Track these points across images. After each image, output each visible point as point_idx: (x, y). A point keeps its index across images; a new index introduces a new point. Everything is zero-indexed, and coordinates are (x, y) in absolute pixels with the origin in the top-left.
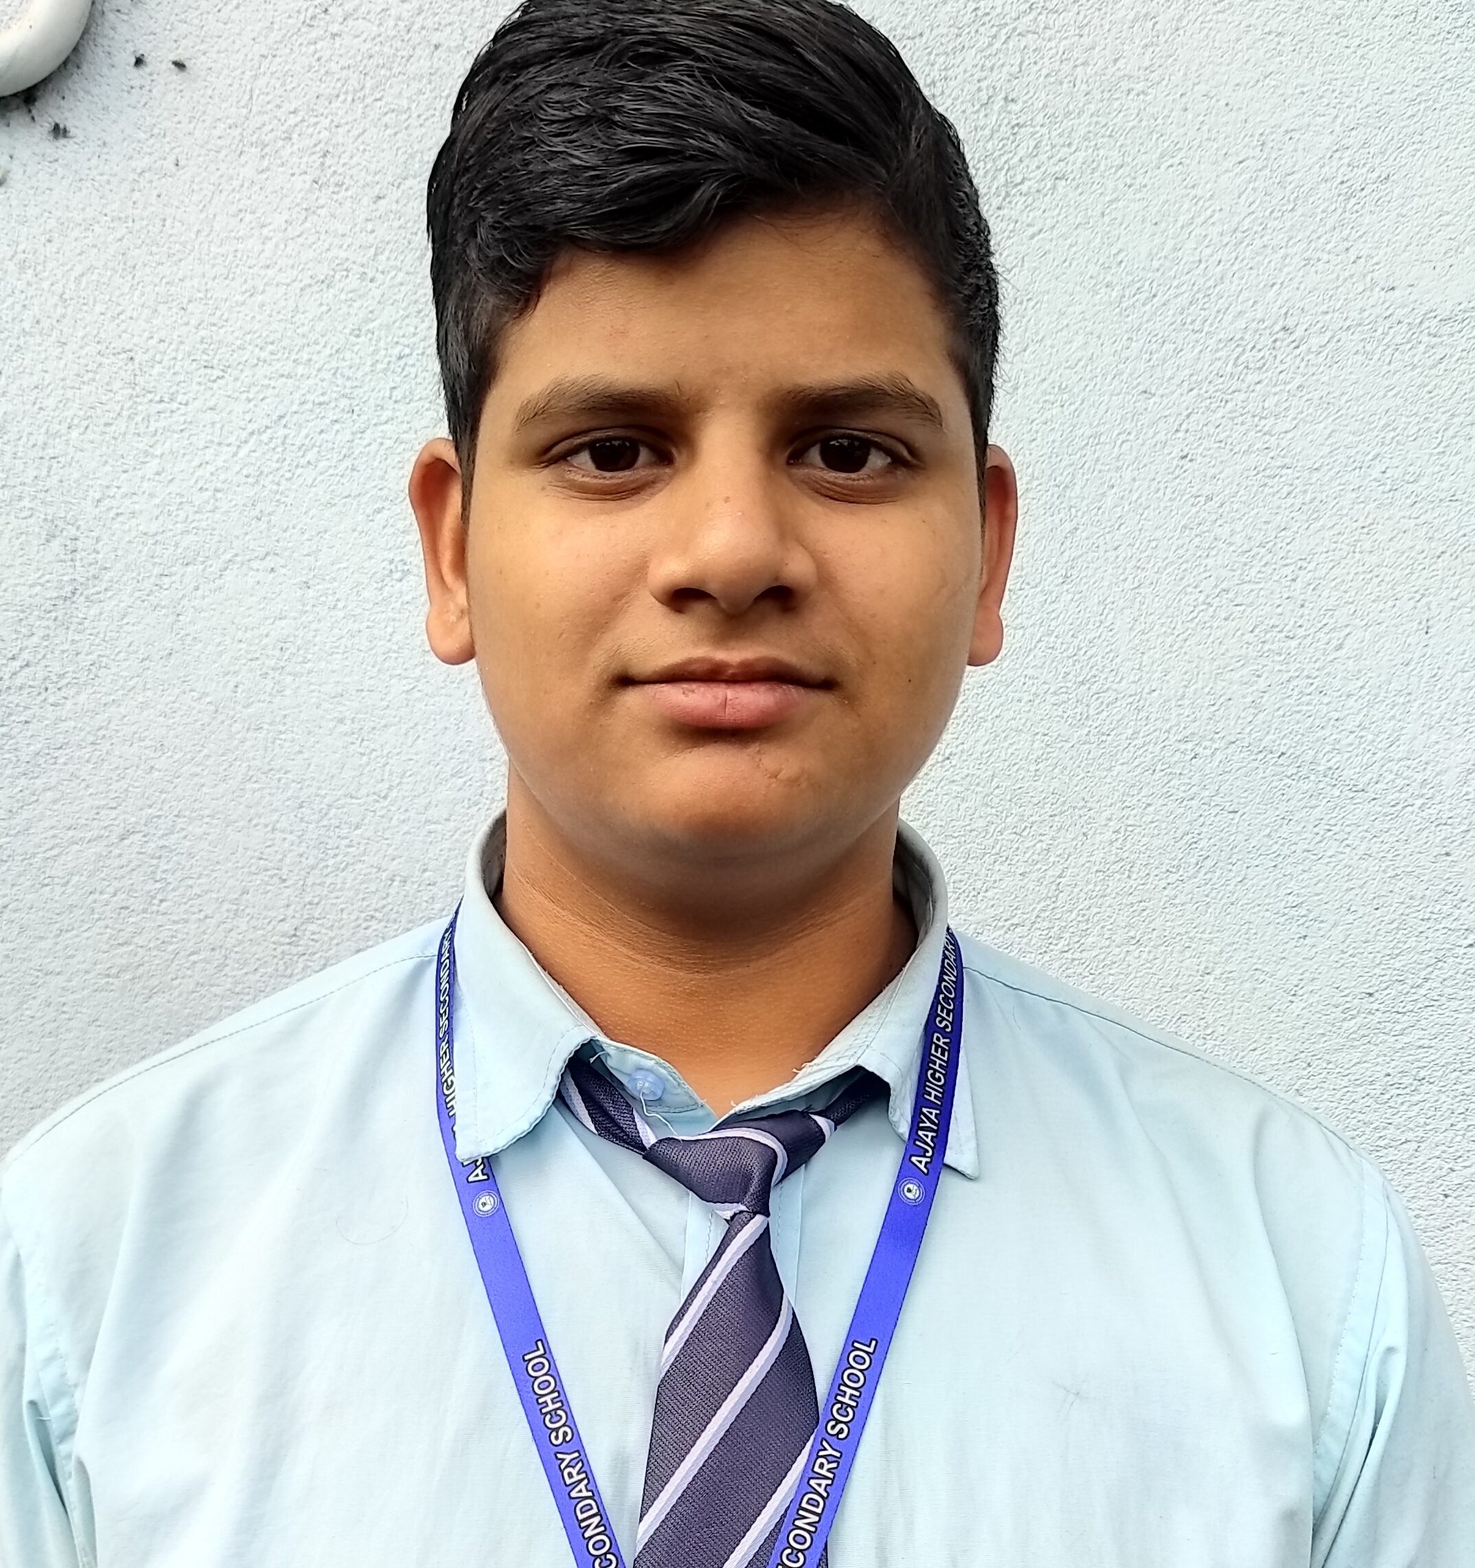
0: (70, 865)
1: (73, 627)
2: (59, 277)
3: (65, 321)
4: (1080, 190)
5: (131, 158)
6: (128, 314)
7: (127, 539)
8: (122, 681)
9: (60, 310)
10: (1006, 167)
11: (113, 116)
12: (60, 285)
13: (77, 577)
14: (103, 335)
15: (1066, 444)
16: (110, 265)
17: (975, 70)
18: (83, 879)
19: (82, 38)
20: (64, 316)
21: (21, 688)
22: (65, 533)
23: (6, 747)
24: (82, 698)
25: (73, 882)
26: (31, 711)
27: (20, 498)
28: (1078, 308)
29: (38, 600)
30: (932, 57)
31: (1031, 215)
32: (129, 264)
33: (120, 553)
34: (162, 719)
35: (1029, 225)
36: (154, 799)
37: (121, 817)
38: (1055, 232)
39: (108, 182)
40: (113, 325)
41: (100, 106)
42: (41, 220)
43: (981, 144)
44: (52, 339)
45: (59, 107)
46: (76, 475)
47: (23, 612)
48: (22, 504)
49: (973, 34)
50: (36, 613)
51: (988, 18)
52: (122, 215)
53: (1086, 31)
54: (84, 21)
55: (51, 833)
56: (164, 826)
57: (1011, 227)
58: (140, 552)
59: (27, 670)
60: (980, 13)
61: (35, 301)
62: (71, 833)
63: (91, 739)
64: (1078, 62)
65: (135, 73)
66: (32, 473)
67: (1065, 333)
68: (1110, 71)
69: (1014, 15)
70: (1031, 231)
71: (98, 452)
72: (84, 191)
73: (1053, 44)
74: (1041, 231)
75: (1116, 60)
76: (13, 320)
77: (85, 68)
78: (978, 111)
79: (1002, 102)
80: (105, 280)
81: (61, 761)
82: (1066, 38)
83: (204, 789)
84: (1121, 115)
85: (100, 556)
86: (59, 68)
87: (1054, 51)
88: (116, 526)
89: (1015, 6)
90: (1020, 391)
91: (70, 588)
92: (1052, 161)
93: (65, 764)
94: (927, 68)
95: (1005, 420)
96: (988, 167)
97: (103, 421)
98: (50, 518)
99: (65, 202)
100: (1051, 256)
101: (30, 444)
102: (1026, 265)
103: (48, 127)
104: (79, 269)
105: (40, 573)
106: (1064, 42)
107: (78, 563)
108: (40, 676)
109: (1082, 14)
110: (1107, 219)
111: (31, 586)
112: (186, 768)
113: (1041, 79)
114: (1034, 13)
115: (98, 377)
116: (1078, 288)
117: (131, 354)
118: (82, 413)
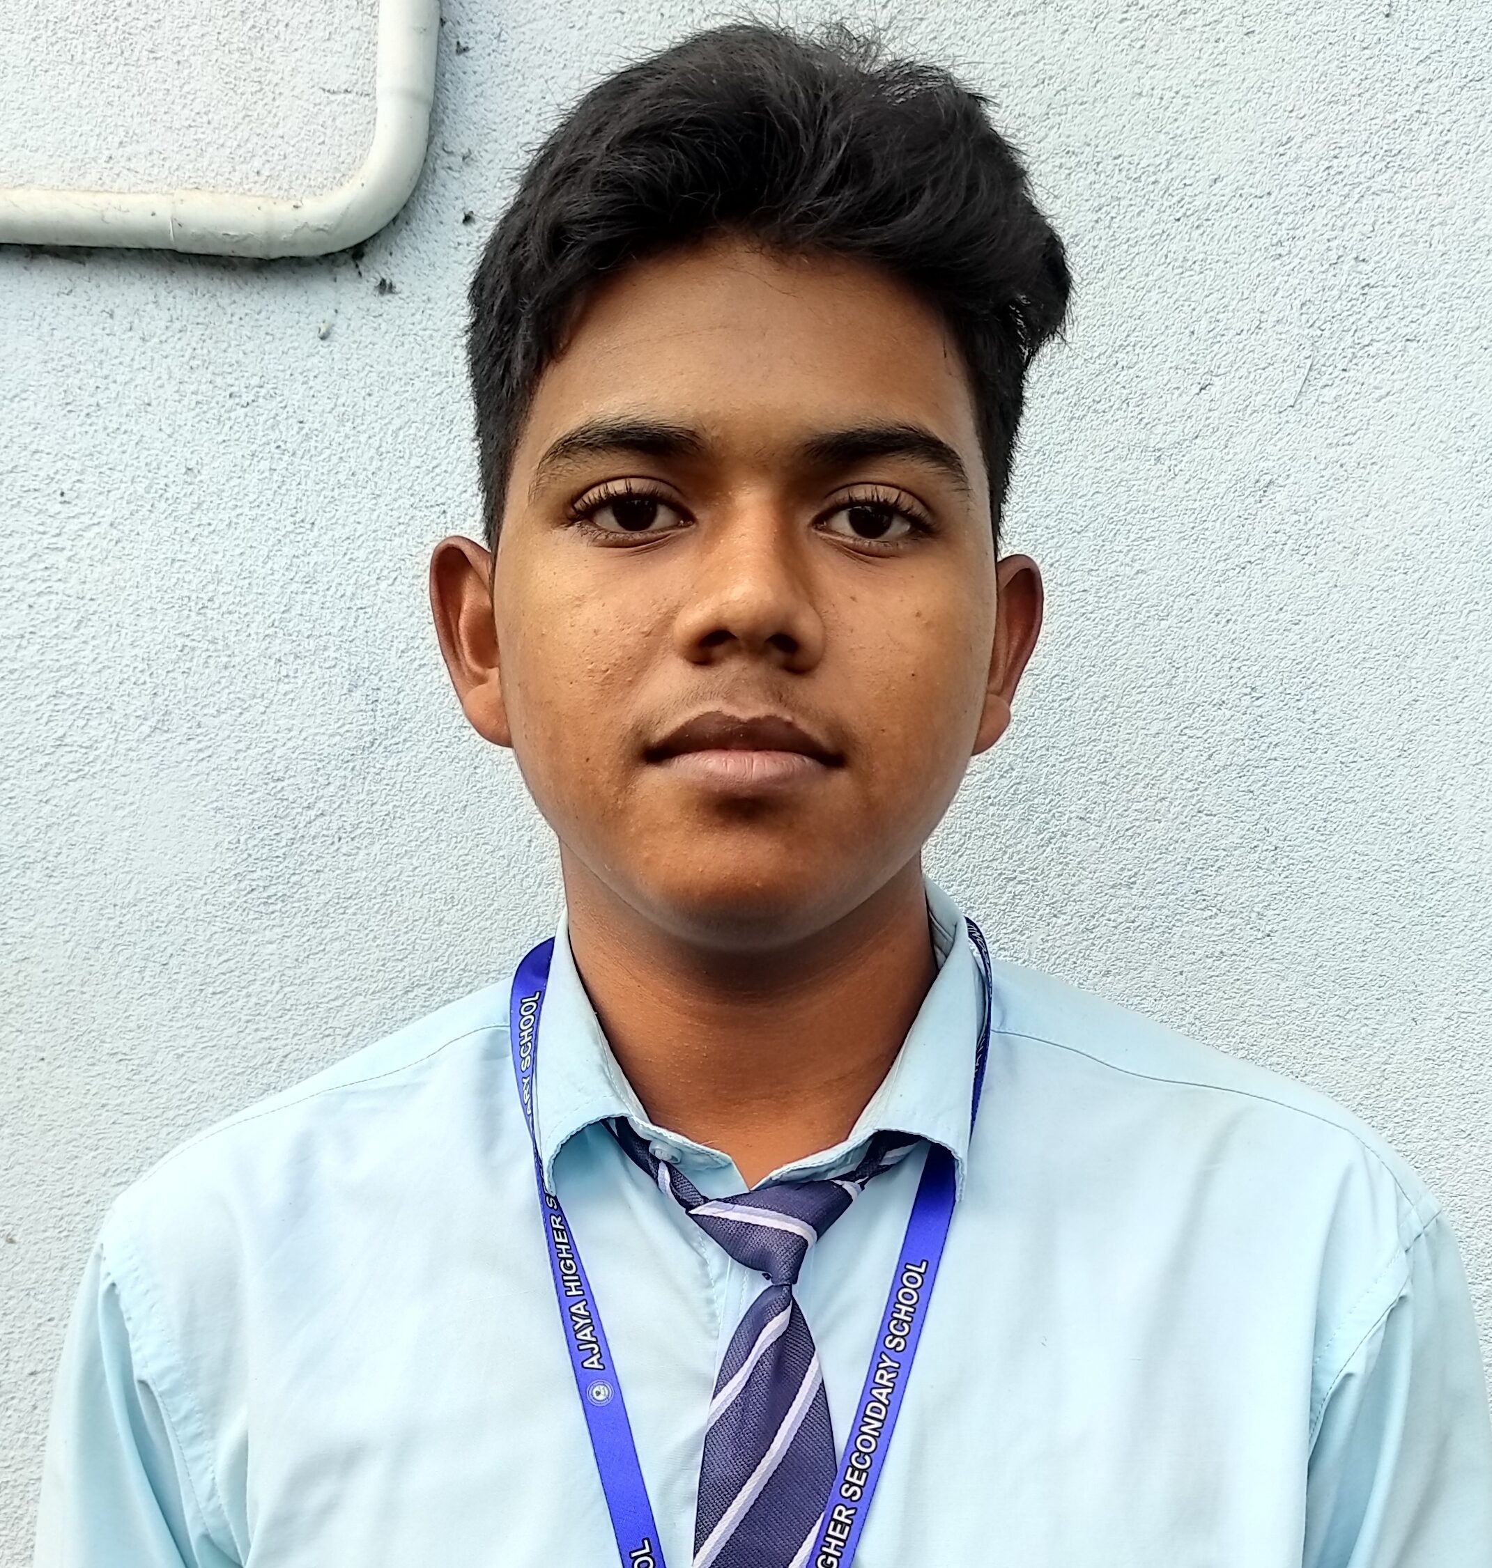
0: (353, 1016)
1: (370, 777)
2: (377, 430)
3: (381, 473)
4: (1432, 353)
5: (454, 314)
6: (443, 468)
7: (428, 691)
8: (416, 832)
9: (376, 463)
10: (1354, 328)
11: (439, 272)
12: (377, 438)
13: (377, 727)
14: (417, 488)
15: (1408, 612)
16: (428, 419)
17: (1325, 229)
18: (366, 1030)
19: (412, 195)
20: (379, 469)
21: (314, 838)
22: (367, 684)
23: (297, 896)
24: (377, 846)
25: (355, 1033)
26: (324, 860)
27: (325, 648)
28: (1426, 473)
29: (336, 750)
30: (1280, 216)
31: (1380, 377)
32: (447, 418)
33: (420, 704)
34: (454, 871)
35: (1376, 388)
36: (441, 951)
37: (407, 970)
38: (1404, 395)
39: (431, 337)
40: (428, 478)
41: (426, 262)
42: (363, 374)
43: (1328, 304)
44: (368, 491)
45: (386, 263)
46: (382, 626)
47: (321, 761)
48: (326, 654)
49: (1324, 193)
50: (333, 762)
51: (1341, 177)
52: (443, 370)
53: (1444, 191)
54: (415, 179)
55: (336, 983)
56: (449, 980)
57: (1357, 390)
58: (441, 703)
59: (321, 819)
60: (1332, 172)
61: (350, 453)
62: (356, 984)
63: (381, 890)
64: (1435, 222)
65: (463, 229)
66: (338, 623)
67: (1409, 499)
68: (1469, 231)
69: (1368, 174)
70: (1377, 394)
71: (405, 603)
72: (407, 346)
73: (1409, 203)
74: (1388, 394)
75: (1477, 219)
76: (329, 471)
77: (414, 224)
78: (1327, 271)
79: (1353, 262)
80: (422, 434)
81: (350, 911)
82: (1423, 197)
83: (492, 944)
84: (1479, 276)
85: (401, 706)
86: (388, 225)
87: (1410, 210)
88: (419, 677)
89: (1370, 165)
90: (1361, 556)
91: (370, 738)
92: (1403, 322)
93: (354, 914)
94: (1275, 227)
95: (1344, 587)
96: (1335, 327)
97: (411, 574)
98: (353, 668)
99: (387, 357)
100: (1399, 419)
101: (339, 594)
102: (1372, 428)
103: (375, 282)
104: (397, 423)
105: (341, 722)
106: (1421, 201)
107: (378, 713)
108: (334, 826)
109: (1441, 172)
110: (1460, 382)
111: (331, 736)
112: (475, 921)
113: (1395, 239)
114: (1390, 172)
115: (409, 530)
116: (1427, 452)
117: (444, 508)
118: (391, 564)
